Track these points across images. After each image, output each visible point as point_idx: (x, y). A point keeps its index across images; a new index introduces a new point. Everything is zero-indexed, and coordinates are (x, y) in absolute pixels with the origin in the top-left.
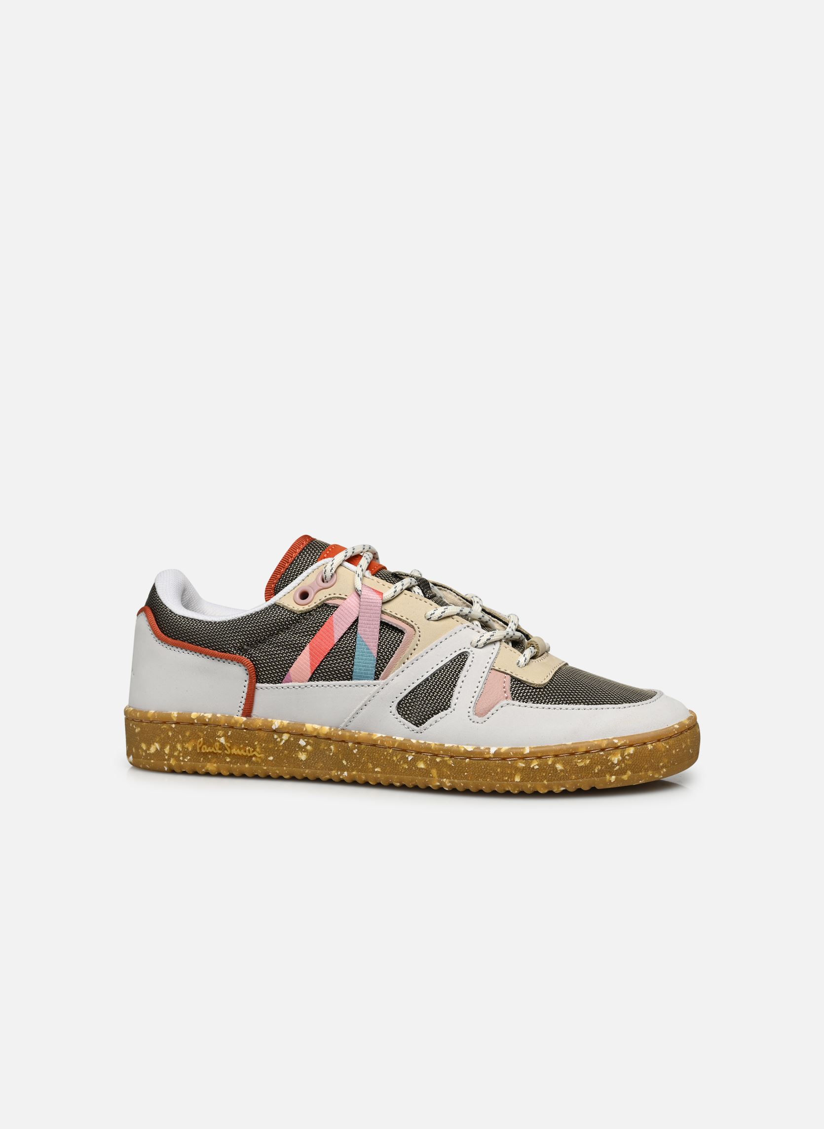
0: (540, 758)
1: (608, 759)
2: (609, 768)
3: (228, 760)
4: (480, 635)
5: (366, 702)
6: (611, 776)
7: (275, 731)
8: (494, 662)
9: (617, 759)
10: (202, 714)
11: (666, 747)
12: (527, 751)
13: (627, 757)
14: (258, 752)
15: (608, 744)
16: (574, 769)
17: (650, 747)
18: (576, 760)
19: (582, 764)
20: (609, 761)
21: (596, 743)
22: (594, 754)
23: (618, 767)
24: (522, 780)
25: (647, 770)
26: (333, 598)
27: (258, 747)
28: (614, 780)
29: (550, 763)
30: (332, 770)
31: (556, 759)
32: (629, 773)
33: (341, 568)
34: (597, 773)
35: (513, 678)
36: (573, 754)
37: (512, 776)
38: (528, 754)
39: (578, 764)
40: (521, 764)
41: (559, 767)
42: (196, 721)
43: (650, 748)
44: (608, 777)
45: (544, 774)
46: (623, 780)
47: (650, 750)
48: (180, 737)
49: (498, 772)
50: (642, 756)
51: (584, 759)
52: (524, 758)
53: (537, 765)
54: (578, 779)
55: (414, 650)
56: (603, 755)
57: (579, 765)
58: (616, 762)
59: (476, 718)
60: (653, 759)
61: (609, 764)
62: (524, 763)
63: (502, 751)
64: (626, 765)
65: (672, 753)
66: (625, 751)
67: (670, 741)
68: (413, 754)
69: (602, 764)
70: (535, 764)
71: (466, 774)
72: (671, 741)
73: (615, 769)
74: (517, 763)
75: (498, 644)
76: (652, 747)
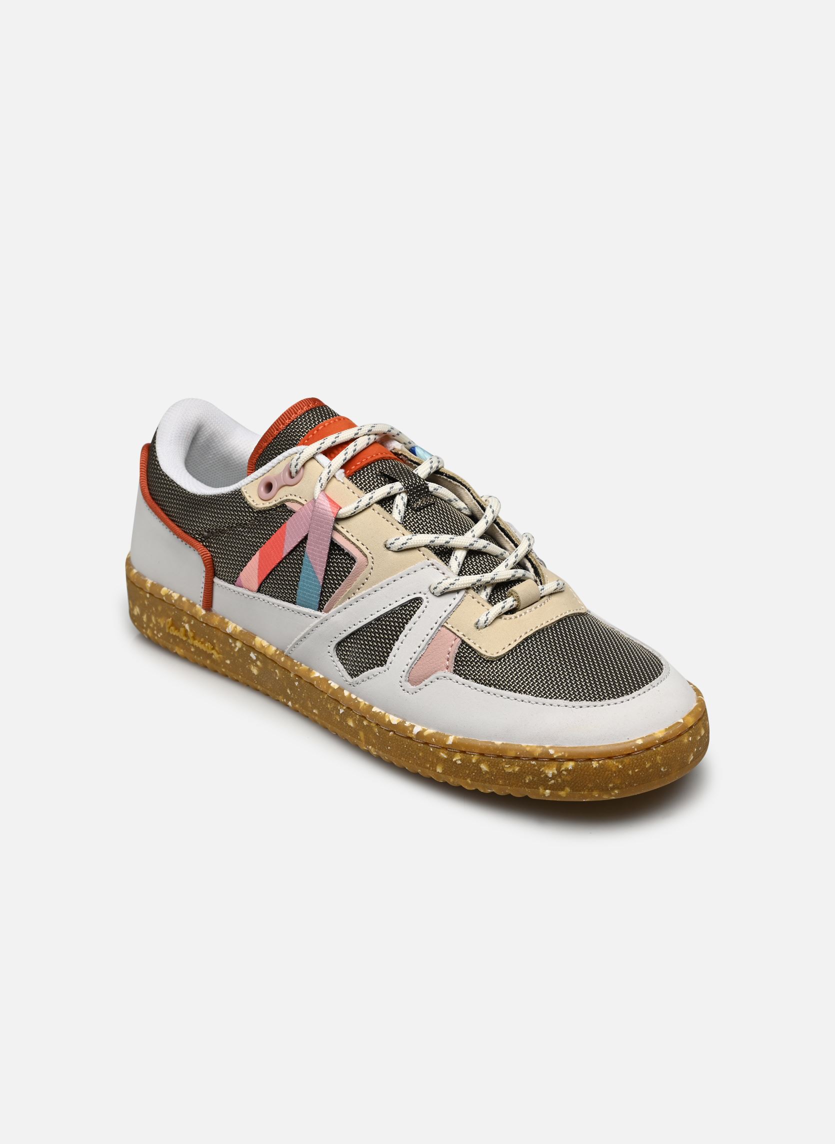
0: (464, 752)
1: (541, 770)
2: (544, 781)
3: (193, 650)
4: (443, 577)
5: (305, 634)
6: (545, 789)
7: (230, 635)
8: (448, 617)
9: (551, 772)
10: (171, 592)
11: (618, 766)
12: (450, 741)
13: (565, 773)
14: (217, 651)
15: (542, 754)
16: (501, 774)
17: (595, 764)
18: (504, 764)
19: (510, 770)
20: (543, 772)
21: (528, 749)
22: (524, 761)
23: (553, 781)
24: (444, 772)
25: (591, 790)
26: (292, 500)
27: (217, 645)
28: (549, 795)
29: (474, 761)
30: (279, 695)
31: (482, 758)
32: (568, 789)
33: (313, 462)
34: (528, 784)
35: (463, 642)
36: (501, 757)
37: (434, 766)
38: (450, 745)
39: (505, 769)
40: (443, 755)
41: (484, 767)
42: (164, 598)
43: (594, 766)
44: (541, 790)
45: (467, 772)
46: (560, 796)
47: (595, 768)
48: (154, 609)
49: (420, 756)
50: (584, 775)
51: (512, 765)
52: (446, 748)
53: (460, 760)
54: (506, 785)
55: (363, 584)
56: (534, 765)
57: (506, 771)
58: (550, 776)
59: (408, 686)
60: (598, 779)
61: (542, 776)
62: (446, 754)
63: (426, 733)
64: (563, 781)
65: (629, 775)
66: (563, 764)
67: (625, 760)
68: (344, 708)
69: (534, 775)
70: (457, 758)
71: (389, 748)
72: (627, 760)
73: (550, 783)
74: (439, 752)
75: (462, 593)
76: (597, 765)
